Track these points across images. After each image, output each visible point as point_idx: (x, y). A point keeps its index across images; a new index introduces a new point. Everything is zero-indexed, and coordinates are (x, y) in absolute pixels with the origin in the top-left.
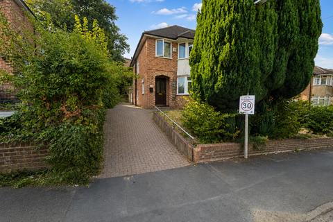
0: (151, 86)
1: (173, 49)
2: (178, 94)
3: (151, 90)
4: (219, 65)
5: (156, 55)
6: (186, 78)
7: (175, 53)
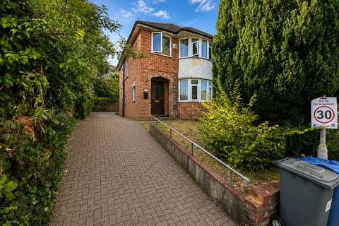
0: (146, 90)
1: (173, 46)
2: (179, 101)
3: (146, 95)
4: (284, 45)
5: (152, 51)
6: (190, 81)
7: (176, 51)
